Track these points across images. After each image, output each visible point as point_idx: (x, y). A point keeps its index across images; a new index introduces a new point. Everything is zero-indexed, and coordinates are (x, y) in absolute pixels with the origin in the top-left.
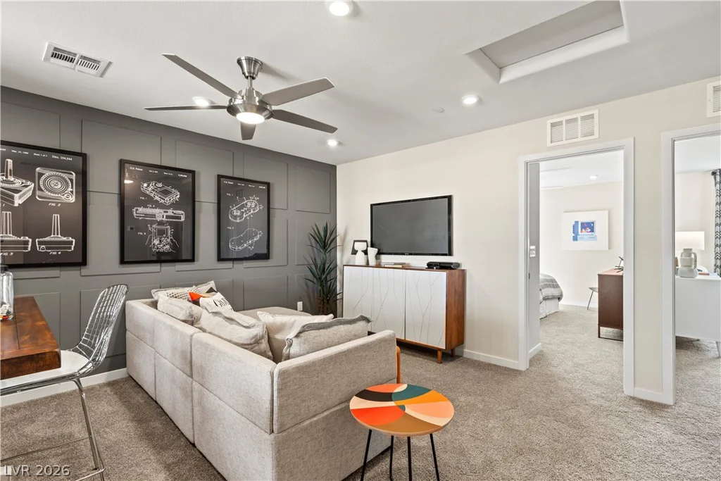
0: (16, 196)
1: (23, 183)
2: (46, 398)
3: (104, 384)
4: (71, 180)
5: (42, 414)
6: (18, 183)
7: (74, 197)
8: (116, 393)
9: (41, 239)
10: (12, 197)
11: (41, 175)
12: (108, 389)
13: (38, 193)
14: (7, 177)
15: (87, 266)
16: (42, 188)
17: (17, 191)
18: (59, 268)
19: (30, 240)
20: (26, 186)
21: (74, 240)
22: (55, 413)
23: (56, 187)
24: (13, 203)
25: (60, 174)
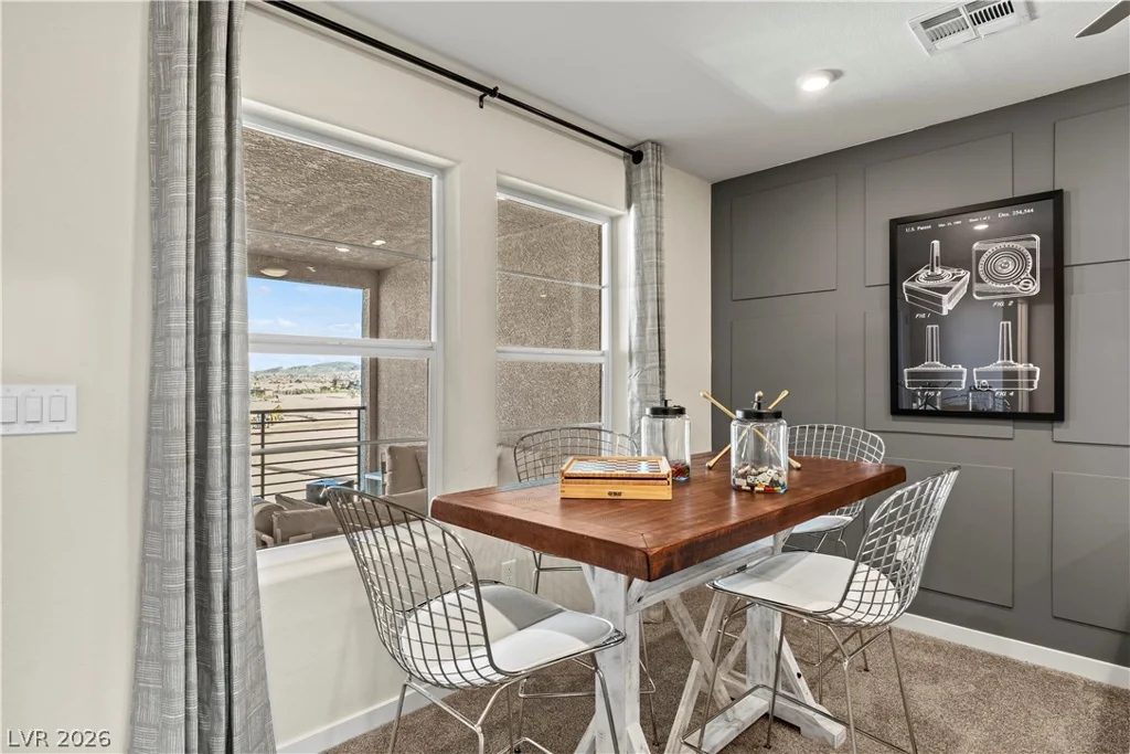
0: (945, 297)
1: (954, 275)
2: (984, 654)
3: (1100, 685)
4: (1032, 252)
5: (956, 677)
6: (947, 275)
7: (1038, 284)
8: (1102, 720)
9: (981, 369)
10: (939, 300)
11: (980, 254)
12: (1097, 702)
13: (977, 287)
14: (932, 270)
15: (1065, 423)
16: (983, 277)
17: (945, 290)
18: (1011, 422)
19: (965, 370)
20: (959, 279)
21: (1038, 370)
22: (972, 688)
23: (1005, 271)
24: (940, 310)
25: (1011, 244)
